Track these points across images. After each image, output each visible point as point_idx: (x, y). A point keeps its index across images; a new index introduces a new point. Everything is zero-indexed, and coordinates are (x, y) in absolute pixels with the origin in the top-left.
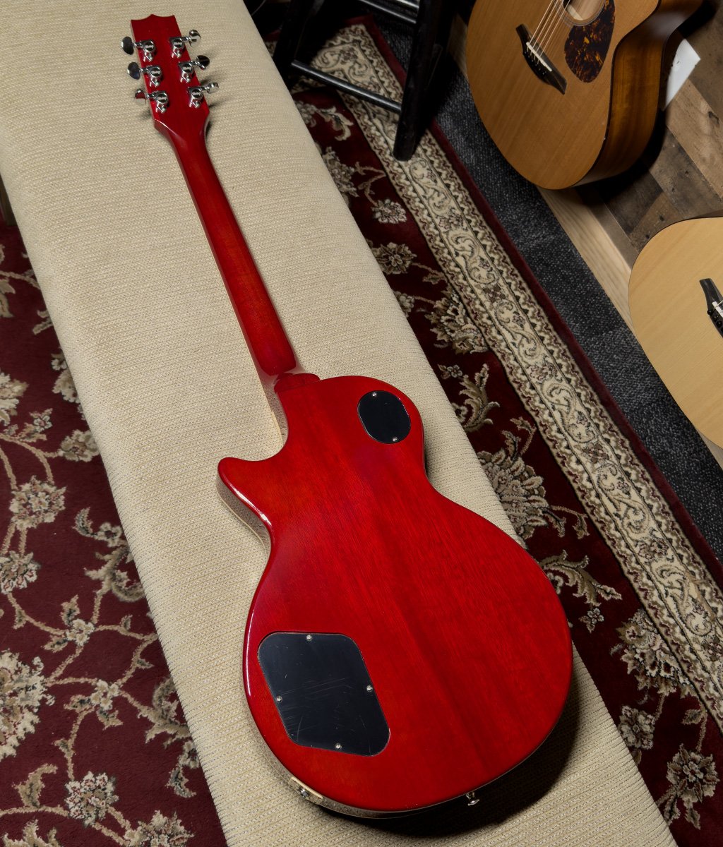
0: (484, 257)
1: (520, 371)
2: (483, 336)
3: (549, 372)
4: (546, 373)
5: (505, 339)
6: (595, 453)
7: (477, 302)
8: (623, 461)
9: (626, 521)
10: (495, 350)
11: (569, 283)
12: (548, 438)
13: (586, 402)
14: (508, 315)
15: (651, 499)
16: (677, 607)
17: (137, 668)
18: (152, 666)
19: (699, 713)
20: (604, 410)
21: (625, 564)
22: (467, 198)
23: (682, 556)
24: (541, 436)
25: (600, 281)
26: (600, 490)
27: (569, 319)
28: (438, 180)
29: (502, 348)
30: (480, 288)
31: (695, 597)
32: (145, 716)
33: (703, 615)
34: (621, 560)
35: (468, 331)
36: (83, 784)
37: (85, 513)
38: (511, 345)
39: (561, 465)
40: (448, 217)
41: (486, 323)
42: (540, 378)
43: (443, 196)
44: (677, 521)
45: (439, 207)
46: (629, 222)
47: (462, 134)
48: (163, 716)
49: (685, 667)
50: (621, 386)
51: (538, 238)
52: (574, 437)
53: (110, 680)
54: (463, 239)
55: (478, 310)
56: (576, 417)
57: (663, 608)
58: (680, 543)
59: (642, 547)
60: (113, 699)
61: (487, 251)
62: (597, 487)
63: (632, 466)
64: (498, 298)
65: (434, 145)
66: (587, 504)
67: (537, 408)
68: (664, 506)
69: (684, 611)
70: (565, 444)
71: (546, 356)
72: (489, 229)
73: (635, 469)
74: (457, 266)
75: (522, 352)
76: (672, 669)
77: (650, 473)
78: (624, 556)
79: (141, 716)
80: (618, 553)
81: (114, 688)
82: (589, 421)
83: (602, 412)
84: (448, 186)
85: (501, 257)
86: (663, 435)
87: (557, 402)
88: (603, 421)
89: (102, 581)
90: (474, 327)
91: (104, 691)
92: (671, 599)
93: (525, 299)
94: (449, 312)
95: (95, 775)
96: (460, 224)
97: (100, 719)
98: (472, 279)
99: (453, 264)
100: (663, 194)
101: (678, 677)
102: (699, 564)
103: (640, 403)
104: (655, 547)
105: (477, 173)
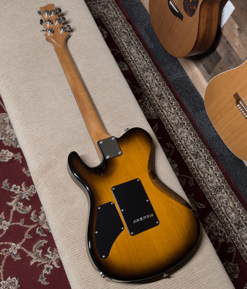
0: (157, 83)
1: (169, 125)
2: (156, 112)
3: (180, 126)
4: (179, 126)
5: (164, 114)
6: (197, 155)
7: (154, 100)
8: (206, 158)
9: (207, 180)
10: (160, 118)
11: (188, 92)
12: (180, 150)
13: (193, 136)
14: (165, 105)
15: (216, 171)
16: (225, 210)
17: (27, 238)
18: (32, 237)
19: (233, 249)
20: (200, 139)
21: (207, 196)
22: (150, 61)
23: (227, 192)
24: (177, 150)
25: (199, 92)
26: (198, 169)
27: (188, 106)
28: (140, 54)
29: (163, 117)
30: (155, 95)
31: (232, 206)
32: (30, 256)
33: (235, 213)
34: (205, 194)
35: (151, 111)
36: (7, 281)
37: (6, 181)
38: (167, 116)
39: (184, 160)
40: (143, 68)
41: (157, 108)
42: (177, 128)
43: (141, 60)
44: (226, 179)
45: (140, 64)
46: (209, 70)
47: (149, 37)
48: (37, 255)
49: (228, 232)
50: (206, 130)
51: (177, 76)
52: (189, 150)
53: (16, 243)
54: (149, 77)
55: (155, 103)
56: (190, 142)
57: (220, 210)
58: (227, 187)
59: (213, 189)
60: (18, 250)
61: (158, 81)
62: (197, 167)
63: (210, 160)
64: (162, 98)
65: (138, 41)
66: (193, 174)
67: (176, 139)
68: (221, 174)
69: (228, 212)
70: (186, 152)
71: (179, 120)
72: (158, 73)
73: (211, 161)
74: (147, 86)
75: (170, 118)
76: (223, 233)
77: (216, 162)
78: (206, 192)
79: (29, 256)
80: (204, 191)
81: (18, 246)
82: (195, 144)
83: (199, 140)
84: (143, 56)
85: (163, 83)
86: (221, 148)
87: (183, 137)
88: (200, 144)
89: (13, 206)
90: (153, 109)
91: (14, 247)
92: (223, 207)
93: (172, 99)
94: (144, 104)
95: (11, 278)
96: (148, 71)
97: (13, 257)
98: (152, 91)
99: (145, 86)
100: (222, 60)
101: (225, 235)
102: (233, 195)
103: (213, 137)
104: (218, 189)
105: (154, 51)
